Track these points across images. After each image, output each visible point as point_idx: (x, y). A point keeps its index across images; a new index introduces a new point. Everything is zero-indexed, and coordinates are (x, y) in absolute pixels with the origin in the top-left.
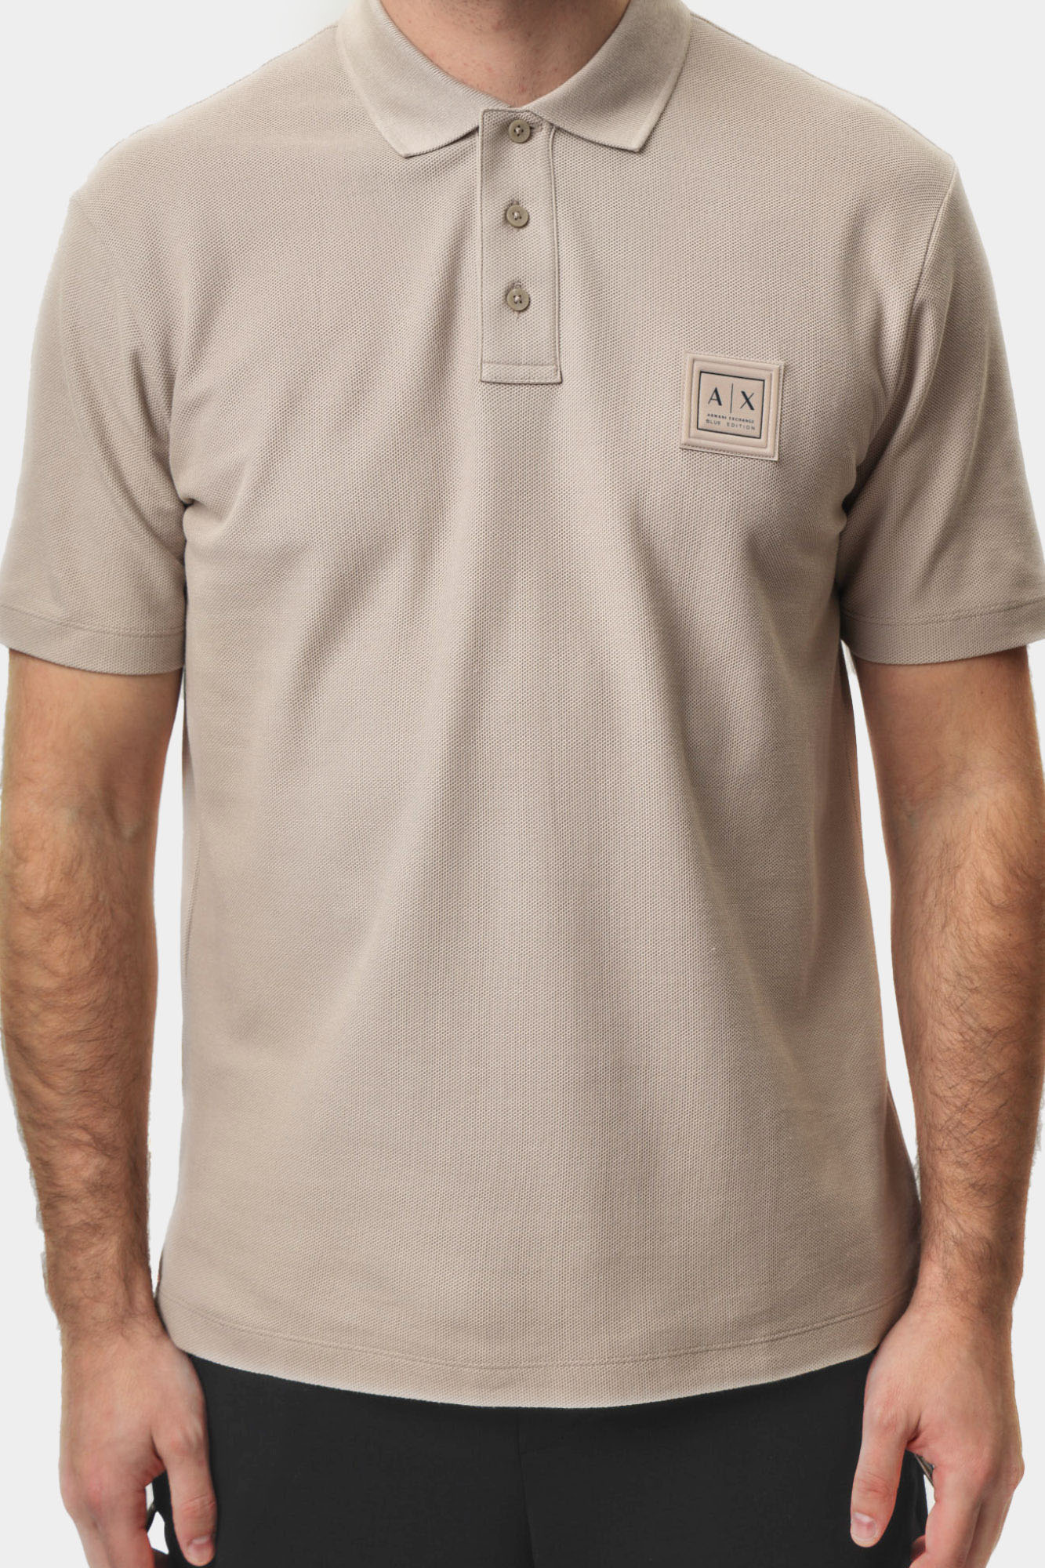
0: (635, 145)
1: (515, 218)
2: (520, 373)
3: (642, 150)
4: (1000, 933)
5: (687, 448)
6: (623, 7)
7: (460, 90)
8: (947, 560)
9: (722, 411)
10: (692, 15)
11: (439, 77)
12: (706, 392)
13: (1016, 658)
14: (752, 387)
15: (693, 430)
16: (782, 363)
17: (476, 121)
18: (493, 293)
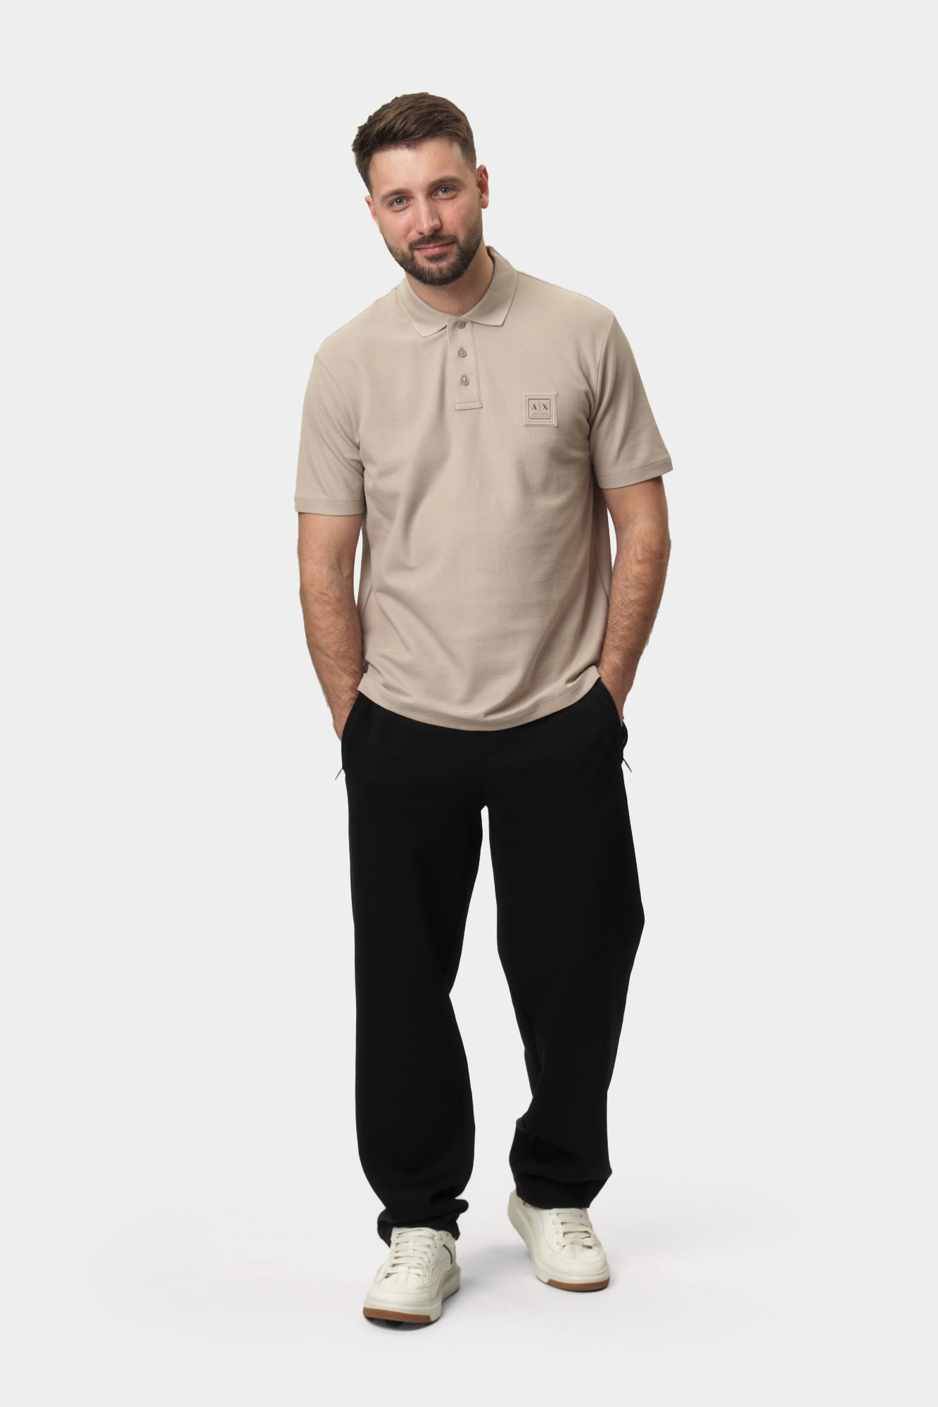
0: (500, 324)
1: (462, 354)
2: (468, 406)
3: (502, 325)
4: (640, 570)
5: (527, 426)
6: (489, 281)
7: (440, 314)
8: (625, 450)
9: (537, 411)
10: (518, 272)
11: (432, 310)
12: (531, 406)
13: (658, 481)
14: (546, 402)
15: (528, 420)
16: (555, 393)
17: (445, 323)
18: (457, 379)
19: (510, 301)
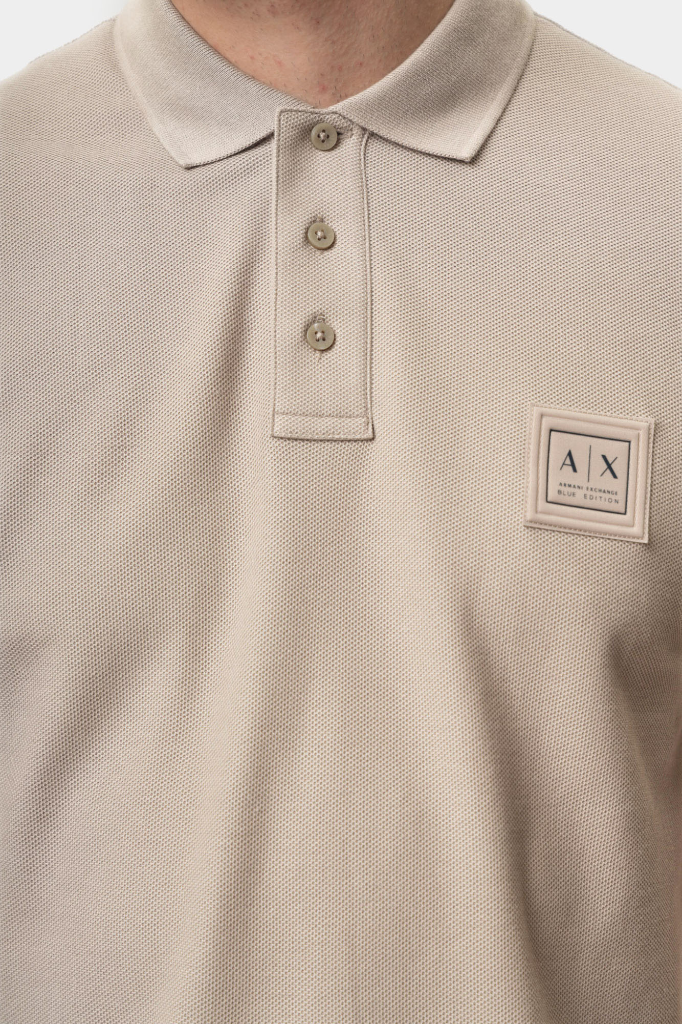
0: (466, 153)
1: (318, 237)
2: (322, 427)
3: (474, 160)
5: (534, 526)
7: (252, 88)
9: (578, 479)
12: (558, 457)
14: (614, 450)
15: (542, 504)
16: (653, 420)
17: (271, 125)
18: (292, 326)
19: (510, 82)
